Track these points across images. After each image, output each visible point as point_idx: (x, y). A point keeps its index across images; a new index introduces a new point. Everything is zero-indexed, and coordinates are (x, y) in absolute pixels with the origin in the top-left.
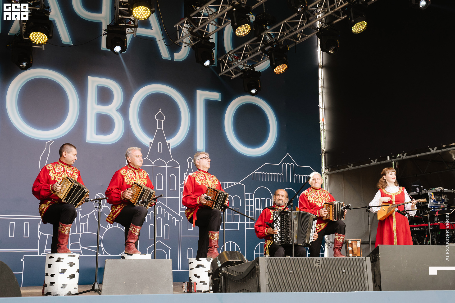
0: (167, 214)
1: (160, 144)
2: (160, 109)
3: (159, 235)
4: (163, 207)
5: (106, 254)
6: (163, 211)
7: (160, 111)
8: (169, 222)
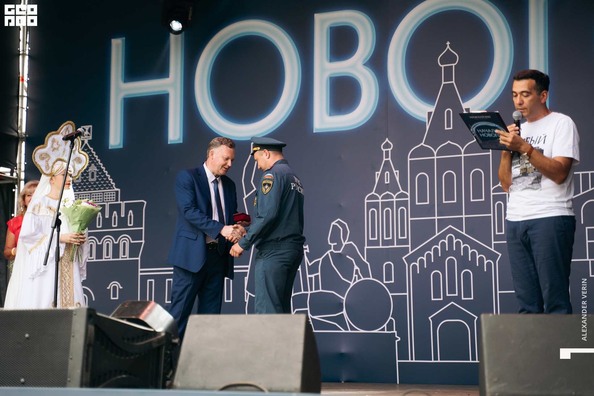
0: (466, 249)
1: (449, 112)
2: (448, 43)
3: (452, 291)
4: (458, 235)
5: (352, 328)
6: (458, 244)
7: (448, 47)
8: (471, 265)
